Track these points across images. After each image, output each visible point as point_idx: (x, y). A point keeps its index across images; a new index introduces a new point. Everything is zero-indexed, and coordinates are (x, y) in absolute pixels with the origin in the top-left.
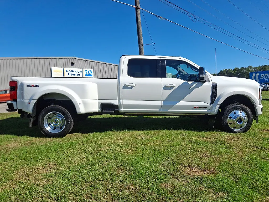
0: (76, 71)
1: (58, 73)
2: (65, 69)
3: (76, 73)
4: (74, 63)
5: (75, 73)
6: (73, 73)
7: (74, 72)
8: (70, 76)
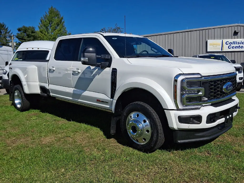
0: (240, 43)
1: (215, 46)
2: (225, 41)
3: (240, 45)
4: (238, 32)
5: (238, 45)
6: (235, 45)
7: (237, 43)
8: (231, 50)
